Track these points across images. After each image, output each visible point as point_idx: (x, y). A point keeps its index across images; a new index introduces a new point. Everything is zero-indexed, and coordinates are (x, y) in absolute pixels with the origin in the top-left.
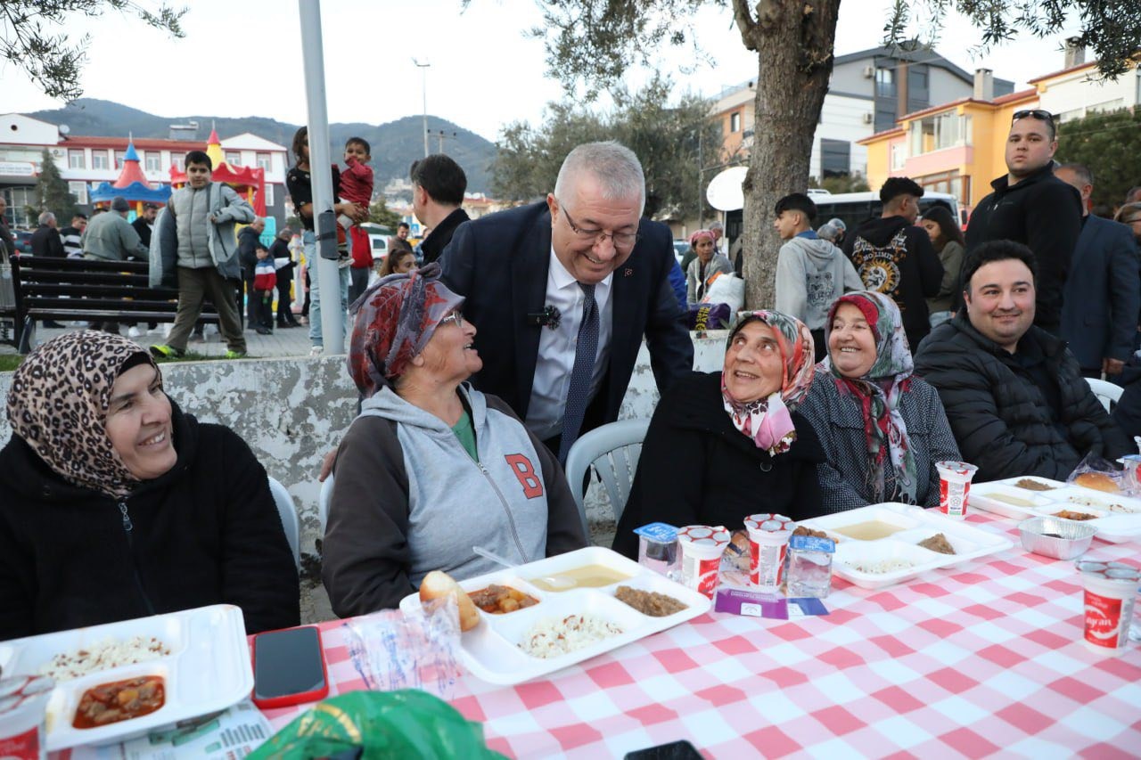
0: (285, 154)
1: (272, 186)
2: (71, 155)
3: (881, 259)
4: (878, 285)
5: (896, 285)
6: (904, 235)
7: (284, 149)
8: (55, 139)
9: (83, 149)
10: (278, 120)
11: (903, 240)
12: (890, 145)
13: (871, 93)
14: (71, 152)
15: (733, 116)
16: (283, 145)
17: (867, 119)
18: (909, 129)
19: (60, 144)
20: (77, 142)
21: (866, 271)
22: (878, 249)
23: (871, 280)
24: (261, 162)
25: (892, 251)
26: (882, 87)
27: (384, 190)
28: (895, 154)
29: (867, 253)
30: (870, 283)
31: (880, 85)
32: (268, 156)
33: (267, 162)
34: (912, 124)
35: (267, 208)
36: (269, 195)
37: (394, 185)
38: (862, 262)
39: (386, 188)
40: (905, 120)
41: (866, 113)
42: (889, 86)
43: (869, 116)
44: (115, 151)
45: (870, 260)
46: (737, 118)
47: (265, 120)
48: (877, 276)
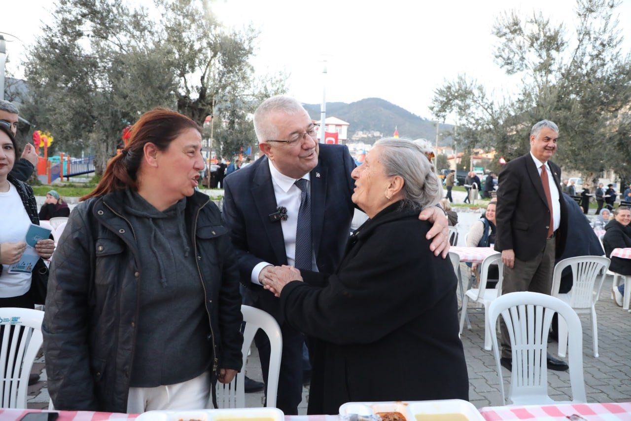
0: (347, 126)
1: (341, 141)
16: (348, 122)
24: (337, 130)
27: (352, 137)
32: (340, 127)
33: (340, 130)
37: (358, 135)
39: (353, 136)
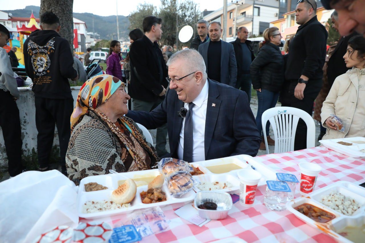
0: (84, 24)
1: (80, 35)
2: (13, 24)
3: (42, 53)
4: (43, 67)
5: (48, 67)
6: (53, 40)
7: (84, 23)
8: (7, 18)
9: (17, 22)
10: (94, 14)
11: (53, 43)
12: (281, 24)
13: (278, 5)
14: (13, 22)
15: (231, 13)
17: (276, 15)
18: (286, 18)
19: (9, 20)
20: (15, 19)
21: (35, 59)
22: (40, 47)
23: (39, 65)
24: (76, 27)
25: (47, 48)
26: (282, 4)
28: (283, 27)
29: (35, 49)
30: (39, 66)
31: (281, 3)
33: (78, 27)
34: (288, 16)
35: (78, 42)
36: (79, 38)
38: (32, 54)
40: (285, 15)
41: (276, 13)
42: (284, 4)
43: (277, 14)
44: (20, 22)
45: (36, 53)
46: (232, 14)
47: (90, 14)
48: (42, 62)
